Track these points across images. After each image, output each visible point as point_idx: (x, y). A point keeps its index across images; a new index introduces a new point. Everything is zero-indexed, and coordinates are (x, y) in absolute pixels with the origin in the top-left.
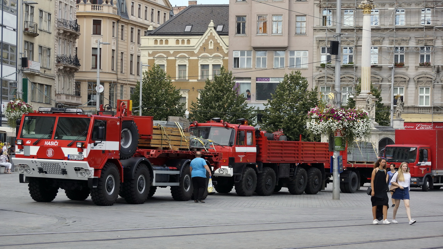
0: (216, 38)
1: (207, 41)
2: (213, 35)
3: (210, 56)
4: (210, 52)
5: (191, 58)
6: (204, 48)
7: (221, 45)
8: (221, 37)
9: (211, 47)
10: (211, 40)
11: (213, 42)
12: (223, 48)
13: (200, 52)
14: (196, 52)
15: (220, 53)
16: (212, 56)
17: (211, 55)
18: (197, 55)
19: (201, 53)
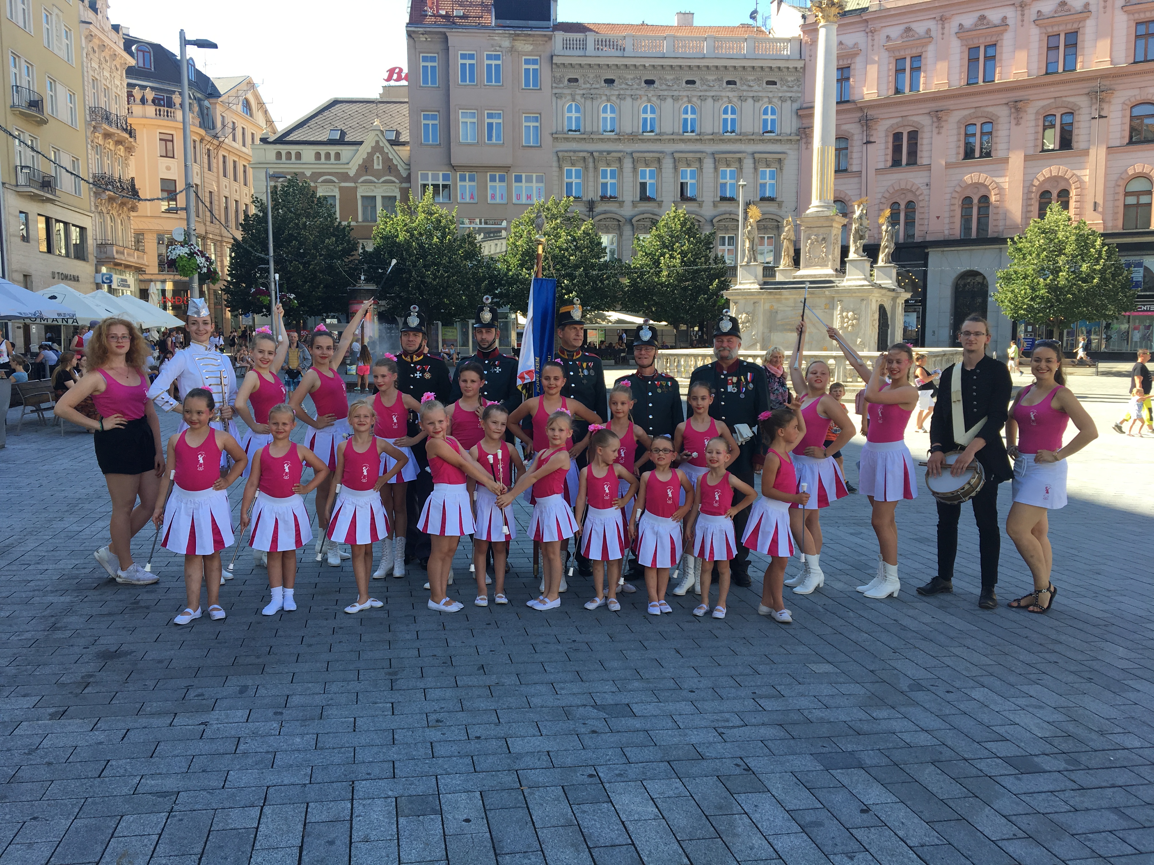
0: (386, 150)
1: (370, 155)
2: (381, 144)
3: (376, 180)
4: (378, 175)
5: (343, 184)
6: (366, 167)
7: (395, 162)
8: (394, 147)
9: (378, 165)
10: (378, 154)
11: (381, 158)
12: (399, 167)
13: (358, 175)
14: (352, 173)
15: (395, 177)
16: (381, 180)
17: (379, 180)
18: (354, 180)
19: (361, 176)
